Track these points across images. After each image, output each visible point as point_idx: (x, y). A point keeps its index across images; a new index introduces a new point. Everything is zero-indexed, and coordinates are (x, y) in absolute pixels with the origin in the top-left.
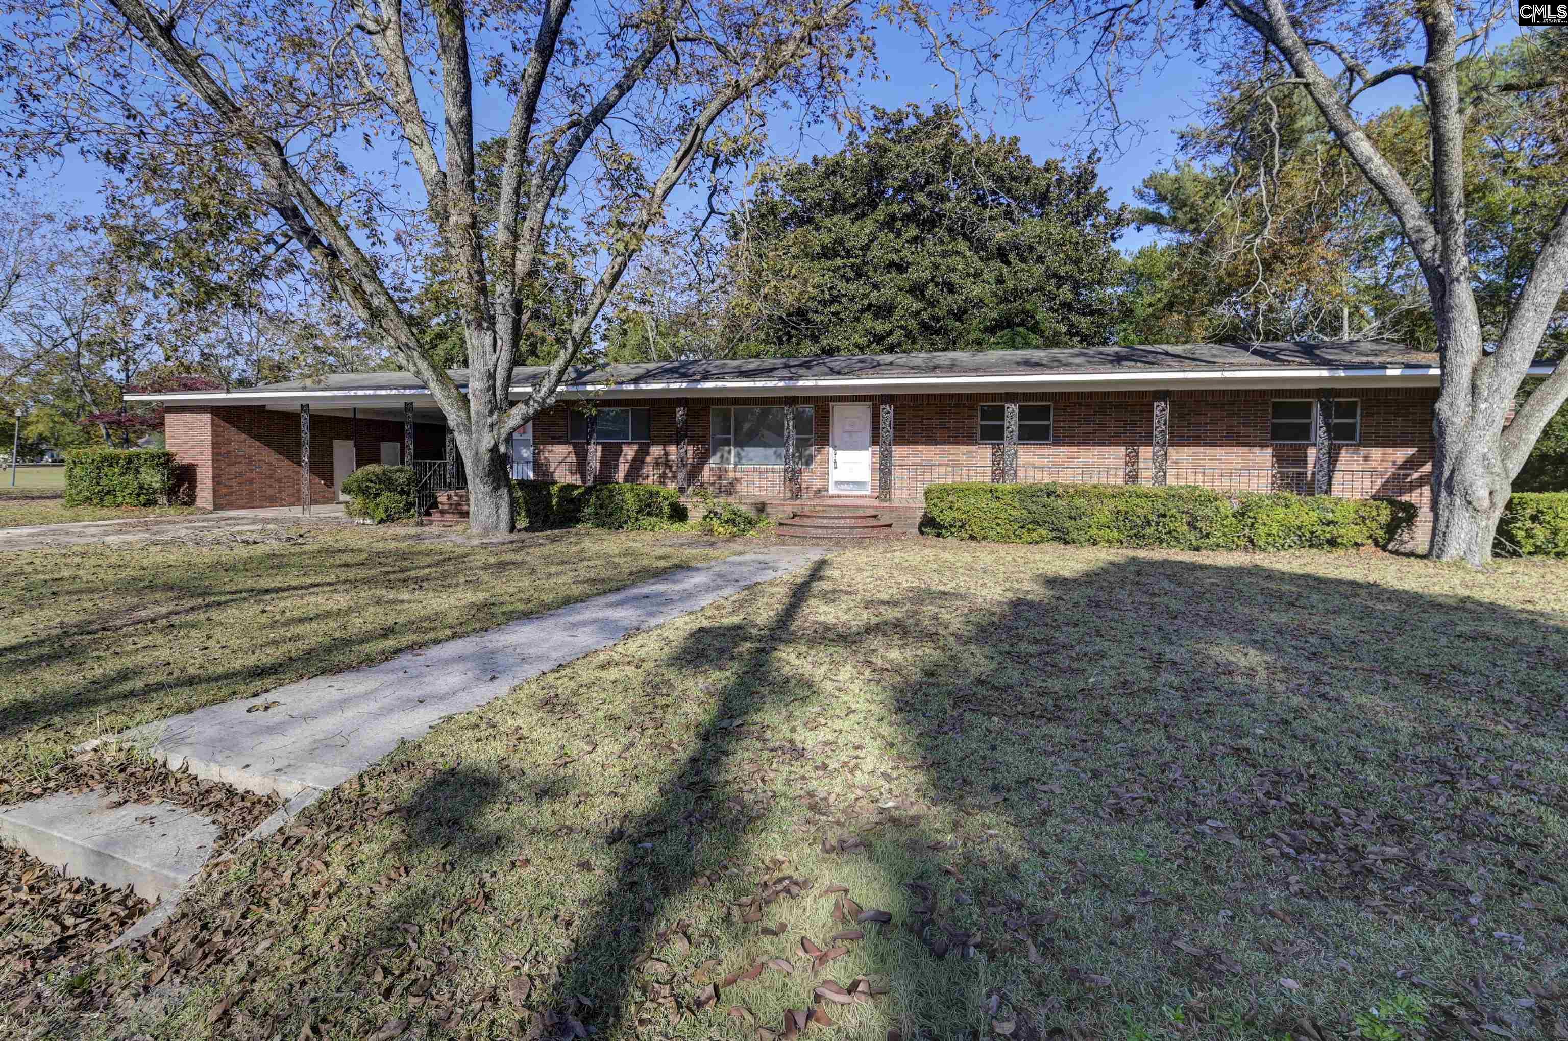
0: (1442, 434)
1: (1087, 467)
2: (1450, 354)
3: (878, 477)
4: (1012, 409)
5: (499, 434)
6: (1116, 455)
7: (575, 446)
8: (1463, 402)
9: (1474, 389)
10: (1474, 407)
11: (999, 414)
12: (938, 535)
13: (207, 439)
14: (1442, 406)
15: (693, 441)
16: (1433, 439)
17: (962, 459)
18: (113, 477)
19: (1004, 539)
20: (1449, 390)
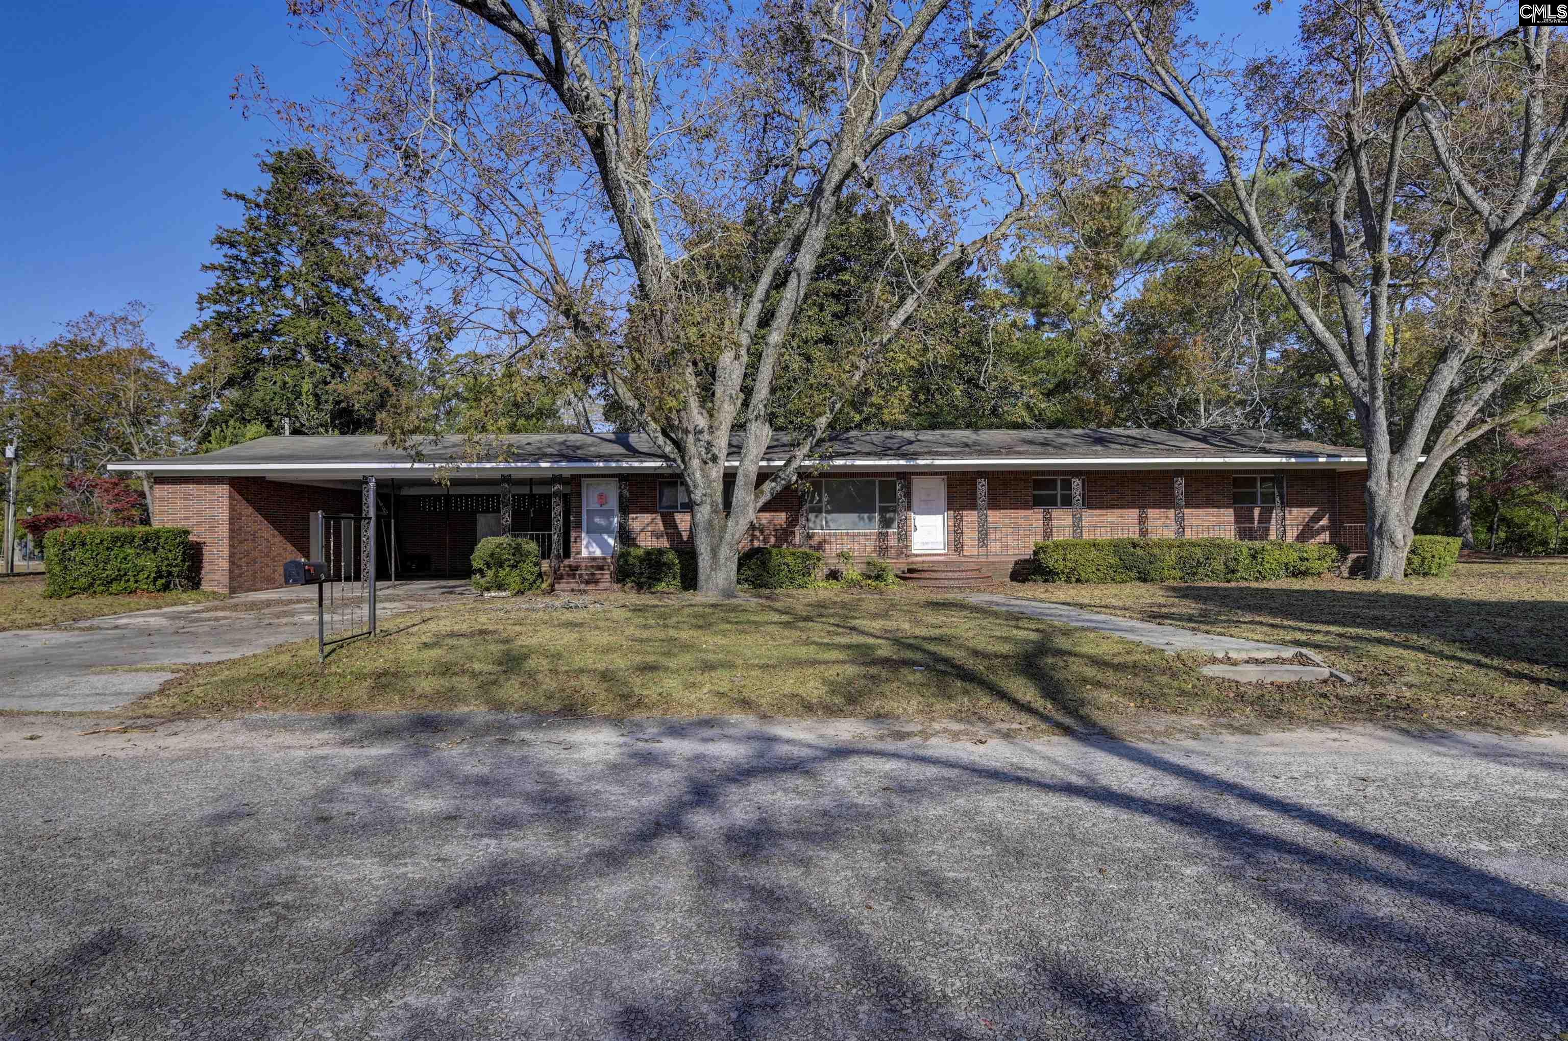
0: (1372, 500)
1: (1113, 527)
2: (1375, 452)
3: (952, 537)
4: (1076, 483)
6: (1131, 515)
7: (663, 516)
8: (1384, 483)
9: (1389, 473)
10: (1390, 485)
11: (1067, 485)
12: (1046, 581)
14: (1372, 484)
15: (785, 510)
16: (1364, 503)
17: (1021, 521)
19: (1103, 581)
20: (1375, 475)
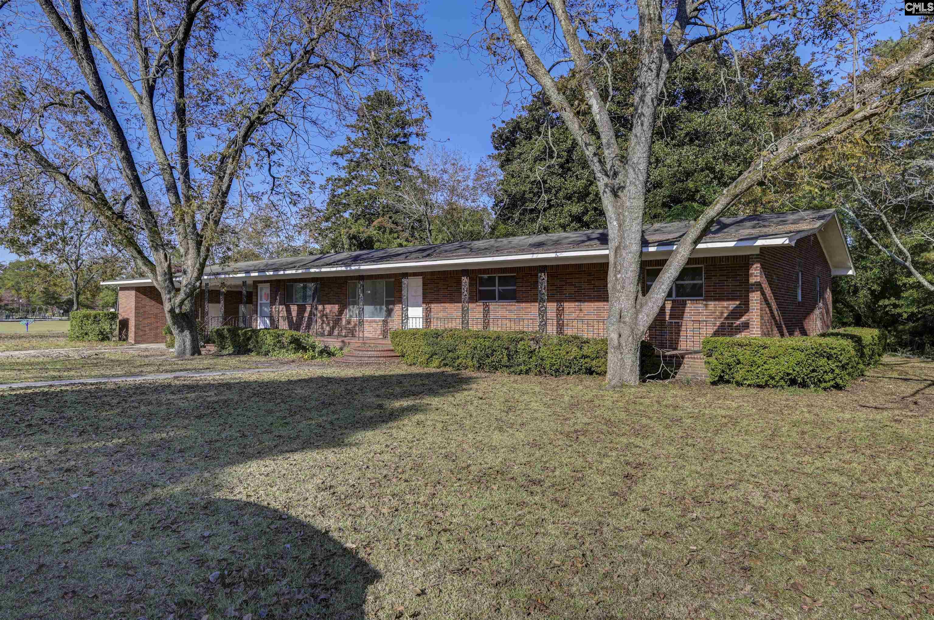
5: (174, 303)
13: (133, 305)
18: (89, 326)
